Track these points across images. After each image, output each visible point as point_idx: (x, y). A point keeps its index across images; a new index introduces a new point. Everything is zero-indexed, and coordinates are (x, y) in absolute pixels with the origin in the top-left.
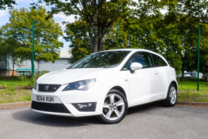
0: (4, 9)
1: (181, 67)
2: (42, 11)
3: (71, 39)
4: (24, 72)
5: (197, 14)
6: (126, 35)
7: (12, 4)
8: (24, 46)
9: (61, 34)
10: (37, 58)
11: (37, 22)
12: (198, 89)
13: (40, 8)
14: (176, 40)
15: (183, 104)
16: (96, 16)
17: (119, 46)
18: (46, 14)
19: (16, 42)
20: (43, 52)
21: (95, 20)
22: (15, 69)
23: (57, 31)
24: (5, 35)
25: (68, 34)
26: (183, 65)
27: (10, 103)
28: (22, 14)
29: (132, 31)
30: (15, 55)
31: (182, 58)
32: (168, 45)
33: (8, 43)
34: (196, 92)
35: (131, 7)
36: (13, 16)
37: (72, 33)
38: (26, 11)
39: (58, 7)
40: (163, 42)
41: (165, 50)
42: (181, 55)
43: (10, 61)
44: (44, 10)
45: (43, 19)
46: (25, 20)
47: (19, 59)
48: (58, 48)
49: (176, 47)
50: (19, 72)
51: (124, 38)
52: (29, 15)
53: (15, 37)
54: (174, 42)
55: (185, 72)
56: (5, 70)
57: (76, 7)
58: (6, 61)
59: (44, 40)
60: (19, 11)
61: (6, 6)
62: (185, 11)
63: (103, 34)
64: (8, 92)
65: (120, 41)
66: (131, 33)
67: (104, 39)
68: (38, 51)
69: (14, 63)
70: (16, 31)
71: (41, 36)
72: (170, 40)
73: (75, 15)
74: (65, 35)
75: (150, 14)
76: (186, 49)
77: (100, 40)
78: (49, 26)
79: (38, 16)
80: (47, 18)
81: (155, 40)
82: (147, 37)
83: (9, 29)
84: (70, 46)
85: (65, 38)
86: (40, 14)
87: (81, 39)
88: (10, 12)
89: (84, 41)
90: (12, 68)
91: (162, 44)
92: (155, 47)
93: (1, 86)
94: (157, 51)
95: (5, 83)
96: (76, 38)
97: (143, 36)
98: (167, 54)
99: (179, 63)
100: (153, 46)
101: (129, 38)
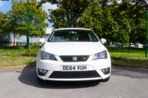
2: (34, 2)
3: (54, 21)
4: (21, 43)
6: (91, 18)
8: (21, 26)
9: (47, 18)
10: (30, 34)
12: (146, 57)
14: (126, 22)
18: (37, 4)
19: (16, 23)
20: (35, 30)
21: (72, 7)
22: (15, 41)
23: (44, 16)
24: (8, 18)
25: (51, 18)
26: (130, 39)
27: (12, 67)
28: (20, 4)
29: (96, 16)
30: (15, 32)
32: (120, 25)
33: (11, 24)
36: (14, 6)
37: (54, 17)
38: (23, 3)
40: (116, 23)
41: (118, 28)
42: (128, 32)
43: (12, 36)
44: (36, 2)
45: (35, 8)
46: (23, 8)
47: (18, 35)
48: (45, 27)
49: (126, 27)
50: (18, 43)
51: (90, 20)
52: (26, 5)
53: (15, 20)
54: (125, 23)
55: (131, 44)
56: (9, 42)
58: (9, 36)
59: (35, 22)
60: (18, 2)
62: (133, 2)
63: (77, 18)
64: (11, 58)
66: (95, 17)
68: (31, 30)
69: (15, 37)
70: (16, 16)
71: (33, 19)
72: (122, 22)
73: (57, 5)
74: (49, 18)
76: (132, 28)
78: (39, 13)
79: (32, 6)
80: (38, 7)
81: (111, 22)
83: (11, 14)
84: (53, 26)
85: (49, 20)
86: (33, 4)
87: (60, 21)
88: (12, 3)
89: (63, 22)
90: (13, 41)
91: (116, 24)
92: (111, 27)
93: (6, 53)
94: (112, 30)
95: (9, 52)
96: (57, 21)
97: (103, 19)
98: (119, 32)
99: (127, 38)
100: (110, 26)
101: (93, 21)
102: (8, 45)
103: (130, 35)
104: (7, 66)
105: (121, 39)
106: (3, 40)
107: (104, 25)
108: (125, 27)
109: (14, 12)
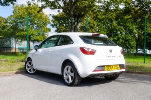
0: (8, 5)
1: (135, 46)
2: (36, 7)
3: (56, 26)
4: (23, 49)
5: (146, 8)
6: (95, 23)
7: (14, 2)
8: (22, 31)
9: (49, 23)
10: (32, 39)
11: (32, 14)
13: (34, 4)
15: (132, 73)
16: (72, 10)
17: (91, 31)
18: (38, 9)
19: (17, 28)
20: (36, 36)
21: (72, 13)
22: (17, 47)
23: (46, 21)
24: (9, 23)
25: (54, 23)
26: (137, 45)
27: (10, 72)
28: (22, 9)
29: (100, 21)
30: (16, 38)
31: (136, 40)
32: (126, 30)
33: (12, 29)
34: (143, 65)
35: (97, 4)
36: (15, 10)
37: (57, 22)
38: (24, 7)
39: (47, 4)
40: (122, 28)
41: (124, 34)
42: (135, 38)
43: (13, 41)
44: (37, 6)
45: (36, 12)
46: (24, 13)
47: (20, 41)
48: (47, 32)
50: (20, 49)
51: (94, 25)
52: (27, 9)
53: (17, 25)
54: (131, 28)
55: (139, 50)
56: (10, 48)
57: (58, 4)
58: (10, 42)
59: (37, 27)
60: (19, 7)
61: (10, 3)
62: (137, 6)
63: (78, 23)
64: (10, 64)
65: (91, 28)
67: (78, 27)
68: (32, 35)
69: (16, 43)
70: (17, 21)
71: (35, 24)
72: (128, 27)
73: (58, 10)
74: (52, 23)
75: (112, 9)
76: (139, 33)
77: (75, 27)
78: (41, 17)
79: (33, 10)
80: (38, 12)
81: (116, 27)
82: (111, 24)
83: (12, 19)
84: (56, 31)
85: (52, 25)
86: (34, 9)
87: (63, 26)
88: (13, 8)
89: (65, 28)
90: (14, 47)
92: (117, 32)
93: (5, 59)
94: (118, 35)
95: (8, 58)
96: (59, 26)
97: (108, 24)
98: (126, 37)
99: (134, 43)
100: (115, 31)
101: (97, 25)
102: (9, 51)
103: (137, 41)
104: (4, 71)
105: (128, 45)
106: (4, 46)
107: (109, 31)
108: (131, 32)
109: (14, 17)
